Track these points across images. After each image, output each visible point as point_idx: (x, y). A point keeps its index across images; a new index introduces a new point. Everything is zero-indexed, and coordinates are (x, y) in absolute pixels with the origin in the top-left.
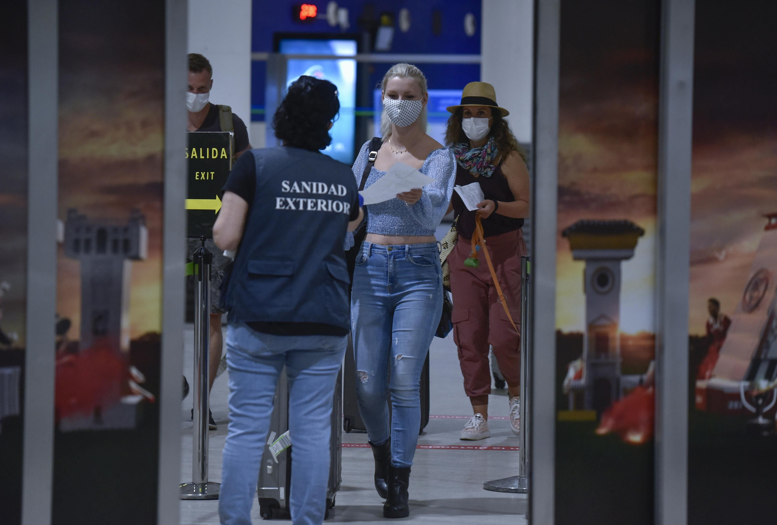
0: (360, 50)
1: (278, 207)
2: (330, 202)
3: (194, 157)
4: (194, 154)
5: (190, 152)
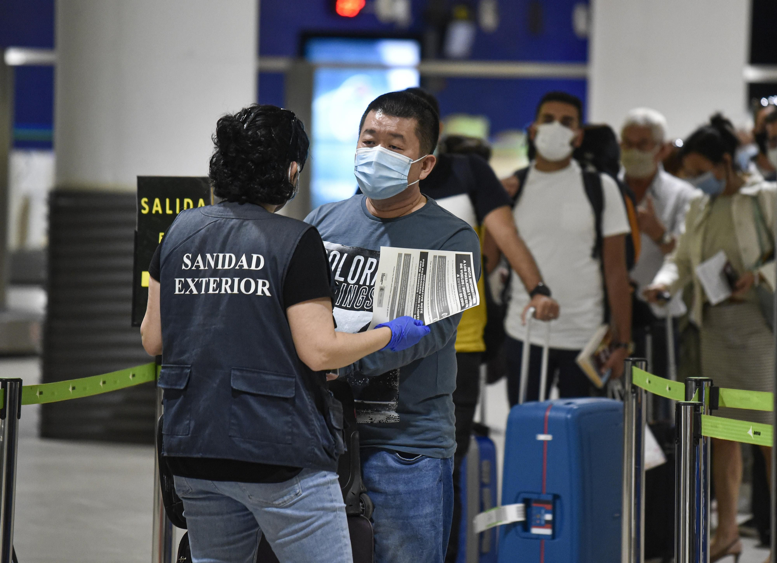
0: (424, 56)
1: (177, 292)
2: (236, 280)
3: (157, 212)
4: (157, 207)
5: (151, 204)
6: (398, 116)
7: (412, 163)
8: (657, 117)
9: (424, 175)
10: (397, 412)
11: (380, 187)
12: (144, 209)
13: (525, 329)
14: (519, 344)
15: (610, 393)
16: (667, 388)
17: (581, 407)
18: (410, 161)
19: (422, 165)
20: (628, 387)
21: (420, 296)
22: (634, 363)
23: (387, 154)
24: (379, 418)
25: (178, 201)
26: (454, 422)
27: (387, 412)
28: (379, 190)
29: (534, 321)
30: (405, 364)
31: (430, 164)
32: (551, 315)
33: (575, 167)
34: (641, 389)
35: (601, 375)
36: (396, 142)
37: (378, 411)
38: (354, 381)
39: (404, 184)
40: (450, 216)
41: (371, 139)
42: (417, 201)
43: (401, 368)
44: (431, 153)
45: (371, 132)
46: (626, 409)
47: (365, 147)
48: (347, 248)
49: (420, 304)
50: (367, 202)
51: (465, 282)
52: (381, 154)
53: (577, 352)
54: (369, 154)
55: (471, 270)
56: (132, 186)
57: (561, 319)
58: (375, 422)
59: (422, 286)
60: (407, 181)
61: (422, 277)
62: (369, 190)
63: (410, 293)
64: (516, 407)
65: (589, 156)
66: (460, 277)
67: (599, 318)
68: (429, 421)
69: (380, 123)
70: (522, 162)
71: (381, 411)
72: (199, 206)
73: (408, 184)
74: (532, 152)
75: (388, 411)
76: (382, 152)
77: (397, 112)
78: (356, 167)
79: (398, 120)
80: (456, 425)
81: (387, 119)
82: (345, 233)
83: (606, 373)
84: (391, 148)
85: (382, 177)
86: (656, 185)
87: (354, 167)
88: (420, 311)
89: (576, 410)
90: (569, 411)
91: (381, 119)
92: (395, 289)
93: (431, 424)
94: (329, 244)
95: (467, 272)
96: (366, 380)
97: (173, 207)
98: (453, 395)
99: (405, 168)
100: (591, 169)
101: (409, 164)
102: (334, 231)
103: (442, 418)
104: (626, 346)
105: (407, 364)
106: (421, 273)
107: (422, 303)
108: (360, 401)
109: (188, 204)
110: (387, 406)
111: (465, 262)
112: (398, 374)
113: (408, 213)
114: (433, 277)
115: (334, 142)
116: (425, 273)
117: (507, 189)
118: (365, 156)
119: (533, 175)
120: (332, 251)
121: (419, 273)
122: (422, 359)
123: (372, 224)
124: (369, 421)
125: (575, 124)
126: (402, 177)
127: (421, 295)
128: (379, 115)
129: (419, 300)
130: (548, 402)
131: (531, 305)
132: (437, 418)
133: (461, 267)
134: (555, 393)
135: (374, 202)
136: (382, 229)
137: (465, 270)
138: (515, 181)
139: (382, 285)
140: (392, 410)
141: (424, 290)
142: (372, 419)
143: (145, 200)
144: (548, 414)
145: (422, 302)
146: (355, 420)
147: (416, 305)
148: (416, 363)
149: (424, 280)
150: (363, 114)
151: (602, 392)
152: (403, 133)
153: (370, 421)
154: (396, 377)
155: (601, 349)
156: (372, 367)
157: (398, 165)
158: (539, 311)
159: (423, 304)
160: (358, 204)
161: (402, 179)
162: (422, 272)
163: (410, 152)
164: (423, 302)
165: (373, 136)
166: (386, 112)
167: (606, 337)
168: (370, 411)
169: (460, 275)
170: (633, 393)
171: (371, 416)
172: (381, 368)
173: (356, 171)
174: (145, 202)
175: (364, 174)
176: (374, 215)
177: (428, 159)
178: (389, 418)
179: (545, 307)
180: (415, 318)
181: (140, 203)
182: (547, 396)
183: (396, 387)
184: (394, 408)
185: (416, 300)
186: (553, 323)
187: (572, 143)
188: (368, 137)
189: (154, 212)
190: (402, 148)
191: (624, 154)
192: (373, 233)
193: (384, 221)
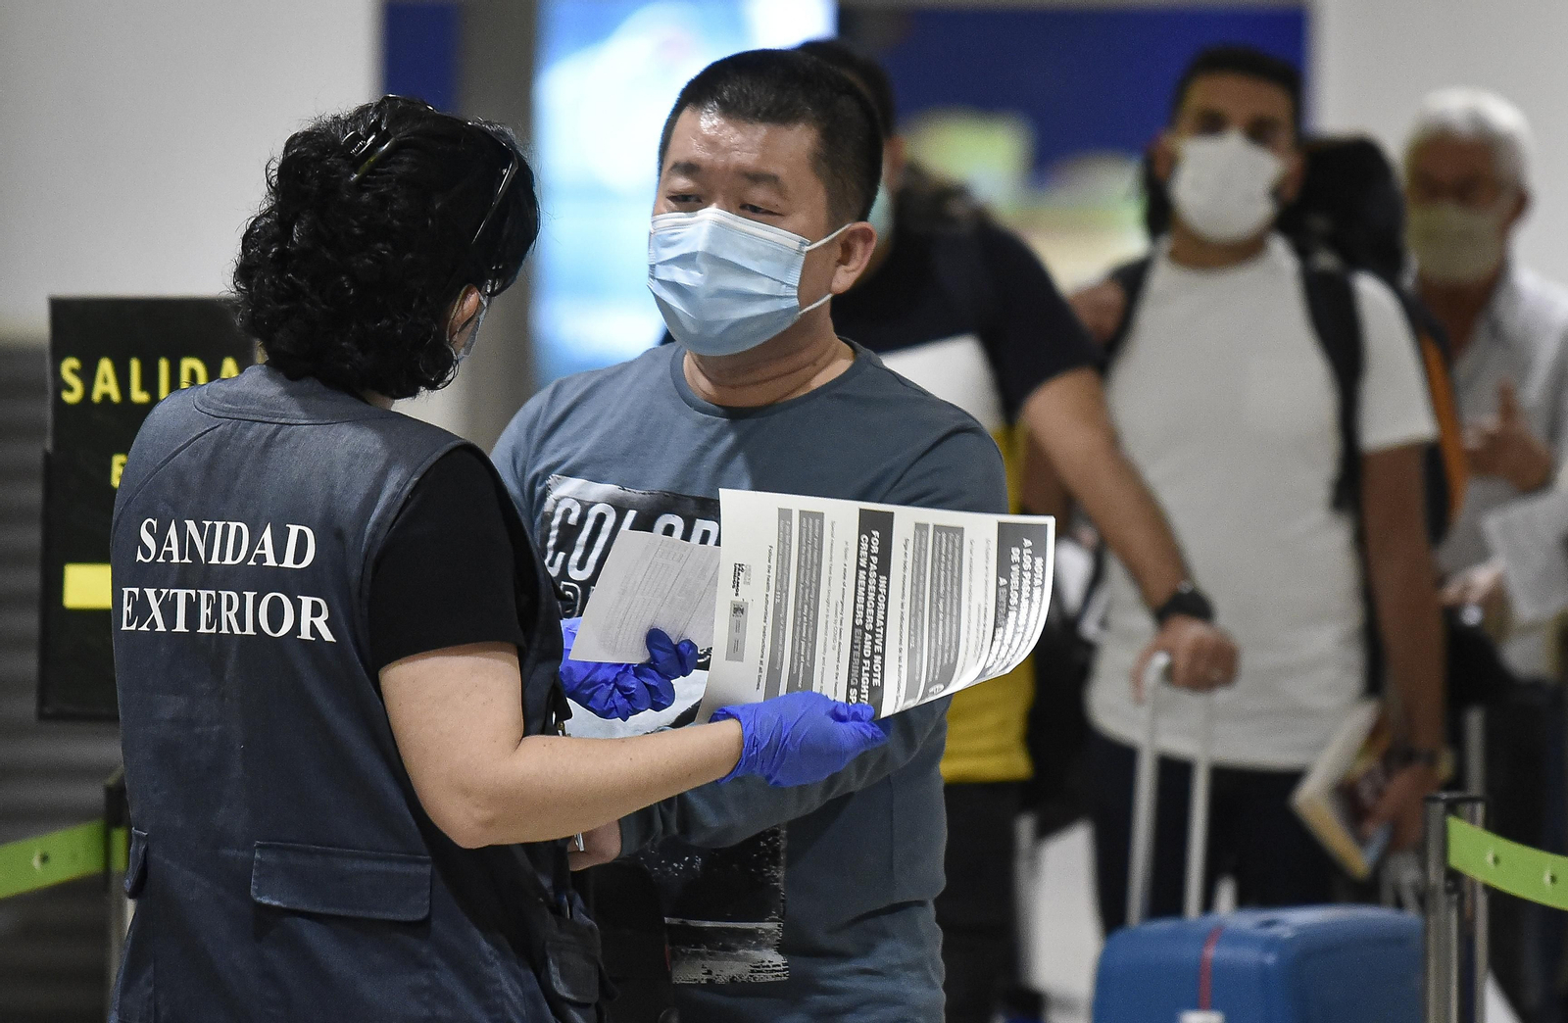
1: (124, 627)
2: (250, 597)
3: (106, 397)
4: (106, 383)
5: (88, 375)
6: (763, 120)
7: (807, 248)
8: (1504, 116)
9: (845, 279)
10: (780, 951)
11: (722, 321)
12: (70, 389)
13: (1143, 713)
14: (1124, 756)
15: (1387, 893)
16: (1547, 879)
17: (1305, 933)
18: (802, 243)
19: (838, 253)
20: (1436, 877)
21: (868, 637)
22: (1452, 808)
23: (734, 228)
24: (730, 969)
25: (164, 366)
26: (939, 980)
27: (751, 952)
28: (718, 330)
29: (1167, 692)
30: (802, 812)
31: (859, 247)
32: (1217, 674)
33: (1281, 256)
34: (1473, 883)
35: (1362, 840)
36: (759, 195)
37: (727, 948)
38: (659, 865)
39: (789, 311)
40: (922, 396)
41: (688, 189)
42: (827, 357)
43: (792, 826)
44: (864, 216)
45: (689, 169)
46: (1432, 939)
47: (673, 211)
48: (635, 494)
49: (871, 659)
50: (688, 363)
51: (1019, 599)
52: (719, 230)
53: (1292, 778)
54: (687, 231)
55: (1044, 567)
56: (35, 324)
57: (1243, 683)
58: (721, 980)
59: (875, 609)
60: (795, 302)
61: (872, 582)
62: (692, 329)
63: (831, 625)
64: (1120, 935)
65: (1319, 223)
66: (1008, 586)
67: (1353, 681)
68: (868, 977)
69: (712, 144)
70: (1130, 242)
71: (735, 950)
72: (224, 375)
73: (801, 307)
74: (1160, 215)
75: (757, 948)
76: (720, 224)
77: (758, 110)
78: (652, 267)
79: (761, 131)
80: (946, 987)
81: (732, 130)
82: (626, 453)
83: (1377, 834)
84: (747, 212)
85: (722, 293)
86: (1501, 306)
87: (648, 267)
88: (871, 678)
89: (1291, 941)
90: (1271, 944)
91: (713, 132)
92: (779, 609)
93: (878, 986)
94: (583, 485)
95: (1032, 571)
96: (692, 861)
97: (150, 383)
98: (938, 902)
99: (789, 267)
100: (1326, 261)
101: (800, 252)
102: (597, 448)
103: (907, 967)
104: (1432, 760)
105: (811, 811)
106: (867, 570)
107: (878, 659)
108: (676, 921)
109: (193, 374)
110: (752, 933)
111: (1027, 543)
112: (783, 844)
113: (802, 393)
114: (917, 584)
115: (596, 193)
116: (884, 568)
117: (1086, 317)
118: (675, 238)
119: (1164, 279)
120: (593, 504)
121: (859, 568)
122: (851, 794)
123: (705, 424)
124: (704, 979)
125: (1284, 138)
126: (783, 290)
127: (873, 633)
128: (708, 121)
129: (868, 645)
130: (1212, 920)
131: (1157, 648)
132: (892, 967)
133: (1015, 557)
134: (1226, 894)
135: (705, 364)
136: (730, 439)
137: (1027, 566)
138: (1114, 296)
139: (739, 599)
140: (768, 946)
141: (885, 621)
142: (709, 972)
143: (70, 364)
144: (1212, 953)
145: (878, 654)
146: (669, 977)
147: (857, 661)
148: (835, 807)
149: (883, 590)
150: (667, 118)
151: (1367, 891)
152: (778, 169)
153: (706, 977)
154: (776, 852)
155: (1361, 767)
156: (711, 819)
157: (768, 258)
158: (1182, 662)
159: (883, 660)
160: (662, 369)
161: (780, 297)
162: (873, 567)
163: (800, 219)
164: (883, 655)
165: (694, 179)
166: (729, 110)
167: (1375, 733)
168: (704, 949)
169: (1009, 579)
170: (1449, 891)
171: (708, 964)
172: (738, 824)
173: (653, 278)
174: (73, 371)
175: (675, 287)
176: (709, 399)
177: (853, 234)
178: (758, 968)
179: (1198, 651)
180: (854, 699)
181: (57, 373)
182: (1208, 903)
183: (777, 880)
184: (774, 942)
185: (856, 646)
186: (1222, 696)
187: (1277, 193)
188: (682, 183)
189: (96, 397)
190: (775, 211)
191: (1416, 221)
192: (704, 450)
193: (735, 414)
